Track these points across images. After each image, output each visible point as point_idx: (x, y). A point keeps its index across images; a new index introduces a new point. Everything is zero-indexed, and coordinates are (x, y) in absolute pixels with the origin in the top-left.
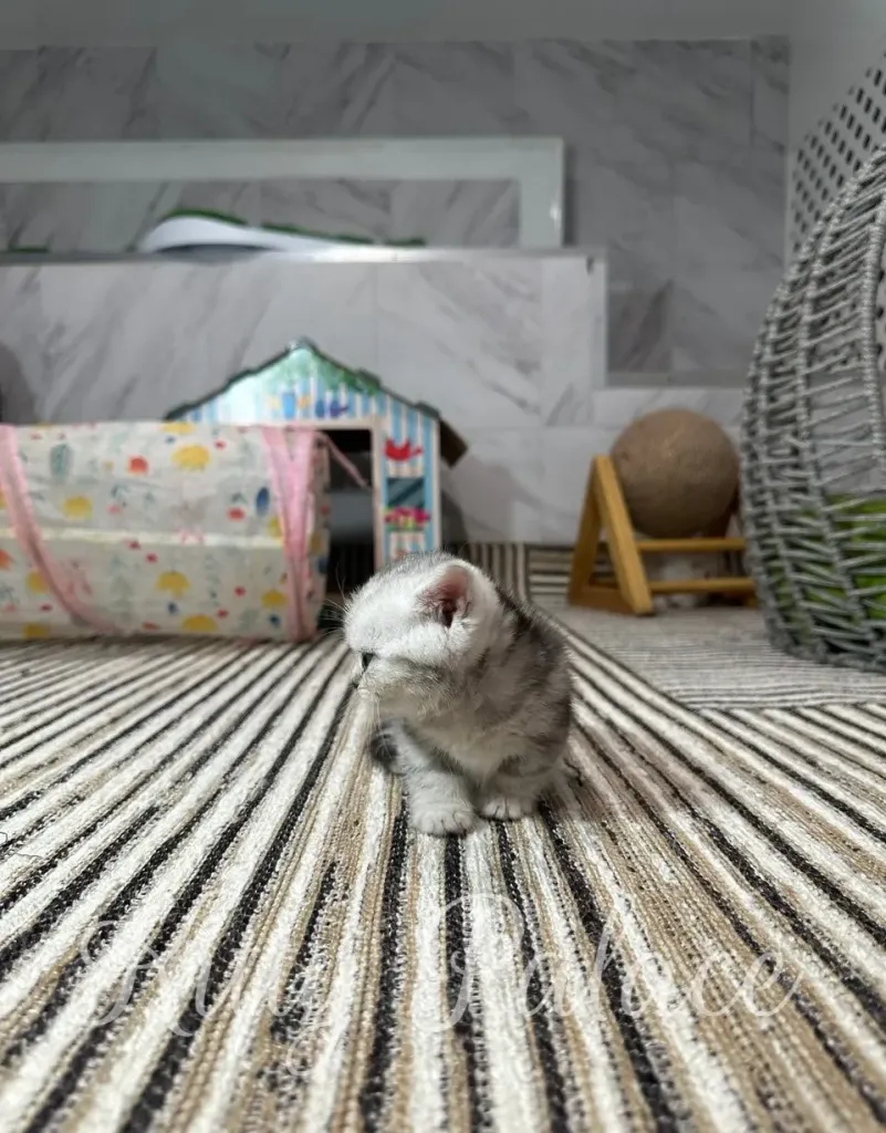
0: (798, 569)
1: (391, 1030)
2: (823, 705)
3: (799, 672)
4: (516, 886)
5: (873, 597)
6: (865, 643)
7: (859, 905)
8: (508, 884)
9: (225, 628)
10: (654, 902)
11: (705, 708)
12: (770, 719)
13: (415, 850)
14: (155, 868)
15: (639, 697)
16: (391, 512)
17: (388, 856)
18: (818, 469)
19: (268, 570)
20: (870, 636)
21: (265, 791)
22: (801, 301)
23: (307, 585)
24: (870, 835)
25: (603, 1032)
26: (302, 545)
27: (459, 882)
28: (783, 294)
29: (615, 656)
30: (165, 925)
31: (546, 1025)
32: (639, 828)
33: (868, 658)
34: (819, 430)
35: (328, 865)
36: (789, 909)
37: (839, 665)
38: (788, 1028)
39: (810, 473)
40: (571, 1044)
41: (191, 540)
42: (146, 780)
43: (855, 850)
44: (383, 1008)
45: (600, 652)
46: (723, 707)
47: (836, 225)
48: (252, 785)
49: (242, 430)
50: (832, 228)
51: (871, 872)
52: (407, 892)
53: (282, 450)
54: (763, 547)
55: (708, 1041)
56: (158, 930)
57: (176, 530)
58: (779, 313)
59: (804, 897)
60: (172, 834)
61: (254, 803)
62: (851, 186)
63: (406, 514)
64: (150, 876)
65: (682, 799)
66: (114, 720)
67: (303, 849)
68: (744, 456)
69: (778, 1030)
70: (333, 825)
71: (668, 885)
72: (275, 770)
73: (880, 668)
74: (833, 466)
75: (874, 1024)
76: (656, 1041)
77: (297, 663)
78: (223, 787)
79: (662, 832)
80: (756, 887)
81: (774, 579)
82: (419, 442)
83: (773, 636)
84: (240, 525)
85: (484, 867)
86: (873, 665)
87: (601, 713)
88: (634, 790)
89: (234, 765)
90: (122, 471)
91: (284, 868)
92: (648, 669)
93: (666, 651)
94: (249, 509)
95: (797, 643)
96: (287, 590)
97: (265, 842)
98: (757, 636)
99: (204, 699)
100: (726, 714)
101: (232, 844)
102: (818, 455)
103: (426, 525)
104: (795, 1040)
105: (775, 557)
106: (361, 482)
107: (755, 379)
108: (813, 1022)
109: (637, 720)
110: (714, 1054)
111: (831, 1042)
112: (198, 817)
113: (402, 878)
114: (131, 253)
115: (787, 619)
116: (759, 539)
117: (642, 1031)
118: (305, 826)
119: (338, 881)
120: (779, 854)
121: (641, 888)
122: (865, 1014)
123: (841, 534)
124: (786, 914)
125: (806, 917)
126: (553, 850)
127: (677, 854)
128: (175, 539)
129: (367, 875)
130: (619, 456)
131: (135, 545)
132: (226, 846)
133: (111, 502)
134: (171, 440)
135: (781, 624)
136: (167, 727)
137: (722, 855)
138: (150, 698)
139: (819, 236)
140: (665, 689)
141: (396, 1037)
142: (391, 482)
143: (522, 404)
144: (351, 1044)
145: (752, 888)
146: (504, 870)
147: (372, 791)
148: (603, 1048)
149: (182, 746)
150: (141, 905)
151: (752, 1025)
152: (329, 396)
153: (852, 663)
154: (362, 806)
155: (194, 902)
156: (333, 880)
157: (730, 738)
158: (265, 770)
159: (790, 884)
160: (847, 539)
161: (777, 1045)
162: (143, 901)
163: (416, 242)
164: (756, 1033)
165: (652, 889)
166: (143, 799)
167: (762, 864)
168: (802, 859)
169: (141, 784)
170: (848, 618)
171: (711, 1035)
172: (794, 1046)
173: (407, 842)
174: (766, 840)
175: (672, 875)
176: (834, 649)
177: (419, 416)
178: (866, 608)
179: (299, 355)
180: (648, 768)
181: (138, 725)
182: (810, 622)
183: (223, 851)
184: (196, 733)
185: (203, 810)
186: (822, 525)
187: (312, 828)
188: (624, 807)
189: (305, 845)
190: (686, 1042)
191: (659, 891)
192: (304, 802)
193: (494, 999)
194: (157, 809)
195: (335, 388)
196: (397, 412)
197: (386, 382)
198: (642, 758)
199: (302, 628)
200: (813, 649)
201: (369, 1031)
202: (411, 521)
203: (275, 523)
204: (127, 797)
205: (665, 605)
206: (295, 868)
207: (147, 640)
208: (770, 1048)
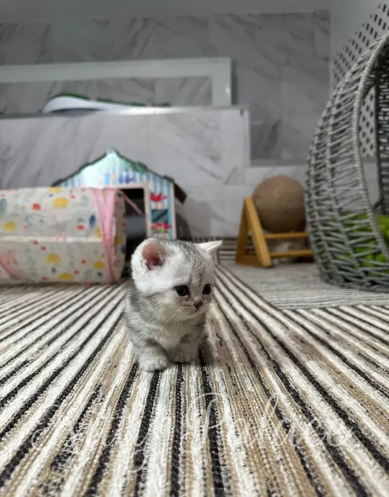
0: (330, 246)
1: (106, 464)
2: (338, 306)
3: (331, 291)
4: (180, 394)
5: (363, 257)
6: (360, 278)
7: (335, 399)
8: (177, 393)
9: (78, 278)
10: (241, 400)
11: (285, 308)
12: (313, 313)
13: (139, 378)
14: (19, 389)
15: (257, 305)
16: (153, 225)
17: (126, 382)
18: (337, 201)
19: (96, 252)
20: (362, 275)
21: (78, 353)
22: (327, 126)
23: (114, 258)
24: (347, 366)
25: (203, 463)
26: (110, 240)
27: (154, 392)
28: (321, 123)
29: (251, 287)
30: (16, 416)
31: (178, 460)
32: (242, 365)
33: (362, 284)
34: (337, 183)
35: (97, 386)
36: (303, 402)
37: (349, 288)
38: (289, 459)
39: (333, 202)
40: (188, 469)
41: (61, 240)
42: (27, 348)
43: (339, 373)
44: (105, 453)
45: (245, 285)
46: (293, 308)
47: (342, 91)
48: (73, 350)
49: (83, 190)
50: (340, 92)
51: (344, 383)
52: (130, 398)
53: (101, 199)
54: (316, 236)
55: (250, 466)
56: (13, 418)
57: (53, 236)
58: (319, 131)
59: (311, 396)
60: (32, 373)
61: (71, 358)
62: (349, 74)
63: (160, 225)
64: (16, 393)
65: (265, 351)
66: (20, 321)
67: (88, 379)
68: (306, 195)
69: (284, 461)
70: (104, 368)
71: (249, 392)
72: (85, 343)
73: (366, 289)
74: (343, 199)
75: (330, 457)
76: (227, 467)
77: (109, 293)
78: (60, 351)
79: (252, 367)
80: (289, 392)
81: (320, 250)
82: (165, 193)
83: (321, 276)
84: (82, 232)
85: (168, 385)
86: (364, 287)
87: (238, 312)
88: (245, 347)
89: (68, 341)
90: (29, 210)
91: (77, 388)
92: (264, 291)
93: (274, 283)
94: (86, 225)
95: (331, 278)
96: (105, 261)
97: (71, 376)
98: (315, 276)
99: (63, 311)
100: (295, 311)
101: (57, 377)
102: (336, 194)
103: (169, 230)
104: (291, 465)
105: (320, 240)
106: (139, 212)
107: (309, 161)
108: (301, 456)
109: (254, 316)
110: (252, 473)
111: (307, 466)
112: (45, 365)
113: (129, 392)
114: (40, 114)
115: (327, 268)
116: (313, 232)
117: (221, 462)
118: (92, 368)
119: (100, 393)
120: (304, 376)
121: (237, 394)
122: (327, 452)
123: (348, 229)
124: (300, 405)
125: (310, 406)
126: (201, 376)
127: (257, 377)
128: (54, 239)
129: (114, 391)
130: (255, 198)
131: (36, 243)
132: (54, 378)
133: (25, 223)
134: (51, 195)
135: (324, 270)
136: (42, 324)
137: (278, 377)
138: (39, 311)
139: (335, 96)
140: (269, 300)
141: (107, 467)
142: (153, 211)
143: (213, 175)
144: (86, 471)
145: (288, 392)
146: (177, 386)
147: (126, 352)
148: (202, 471)
149: (47, 332)
150: (9, 406)
151: (273, 458)
152: (124, 174)
153: (354, 286)
154: (119, 359)
155: (32, 404)
156: (99, 393)
157: (293, 322)
158: (80, 343)
159: (305, 390)
160: (351, 231)
161: (282, 467)
162: (10, 404)
163: (166, 105)
164: (274, 462)
165: (242, 394)
166: (23, 357)
167: (294, 381)
168: (313, 378)
169: (24, 351)
170: (352, 266)
171: (252, 464)
172: (290, 468)
173: (136, 375)
174: (299, 370)
175: (252, 387)
176: (347, 281)
177: (165, 182)
178: (360, 262)
179: (112, 156)
180: (253, 337)
181: (30, 323)
182: (336, 269)
183: (52, 381)
184: (54, 327)
185: (49, 361)
186: (339, 226)
187: (94, 369)
188: (238, 356)
189: (89, 377)
190: (240, 467)
191: (244, 395)
192: (94, 357)
193: (156, 448)
194: (28, 362)
195: (127, 170)
196: (155, 181)
197: (149, 167)
198: (252, 332)
199: (113, 278)
200: (338, 281)
201: (96, 464)
202: (163, 229)
203: (98, 231)
204: (17, 356)
205: (277, 262)
206: (82, 388)
207: (44, 285)
208: (279, 469)
